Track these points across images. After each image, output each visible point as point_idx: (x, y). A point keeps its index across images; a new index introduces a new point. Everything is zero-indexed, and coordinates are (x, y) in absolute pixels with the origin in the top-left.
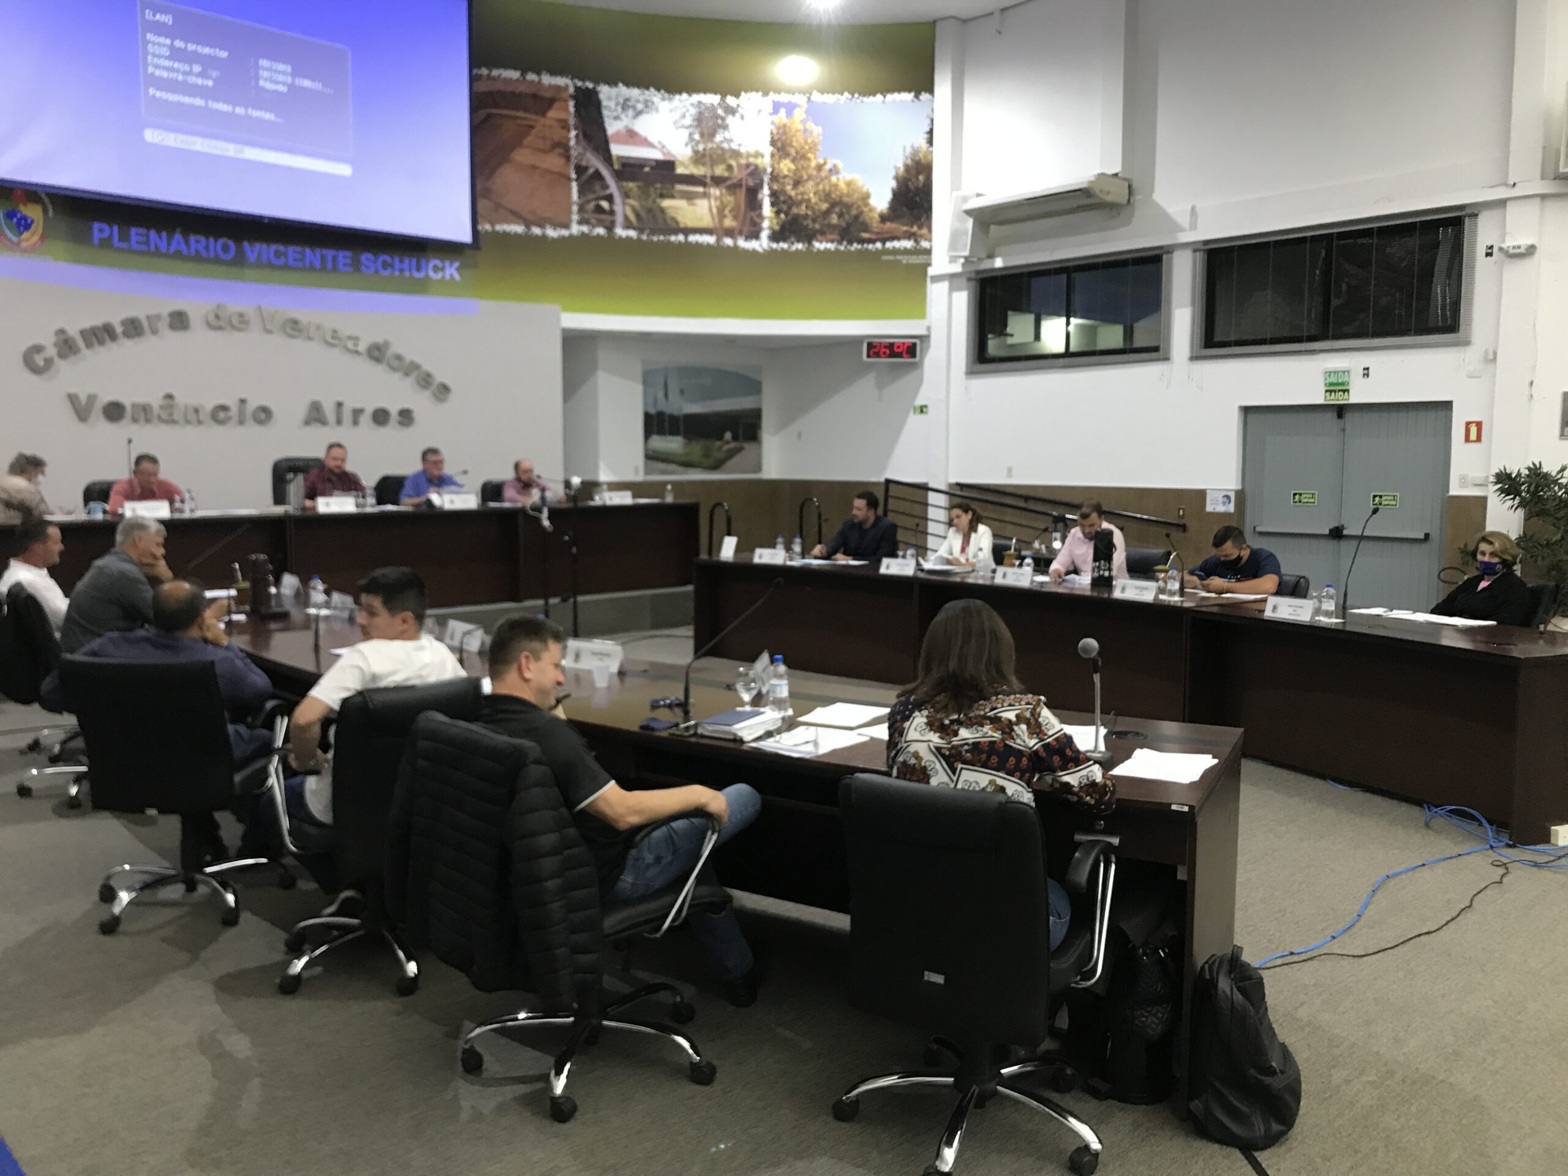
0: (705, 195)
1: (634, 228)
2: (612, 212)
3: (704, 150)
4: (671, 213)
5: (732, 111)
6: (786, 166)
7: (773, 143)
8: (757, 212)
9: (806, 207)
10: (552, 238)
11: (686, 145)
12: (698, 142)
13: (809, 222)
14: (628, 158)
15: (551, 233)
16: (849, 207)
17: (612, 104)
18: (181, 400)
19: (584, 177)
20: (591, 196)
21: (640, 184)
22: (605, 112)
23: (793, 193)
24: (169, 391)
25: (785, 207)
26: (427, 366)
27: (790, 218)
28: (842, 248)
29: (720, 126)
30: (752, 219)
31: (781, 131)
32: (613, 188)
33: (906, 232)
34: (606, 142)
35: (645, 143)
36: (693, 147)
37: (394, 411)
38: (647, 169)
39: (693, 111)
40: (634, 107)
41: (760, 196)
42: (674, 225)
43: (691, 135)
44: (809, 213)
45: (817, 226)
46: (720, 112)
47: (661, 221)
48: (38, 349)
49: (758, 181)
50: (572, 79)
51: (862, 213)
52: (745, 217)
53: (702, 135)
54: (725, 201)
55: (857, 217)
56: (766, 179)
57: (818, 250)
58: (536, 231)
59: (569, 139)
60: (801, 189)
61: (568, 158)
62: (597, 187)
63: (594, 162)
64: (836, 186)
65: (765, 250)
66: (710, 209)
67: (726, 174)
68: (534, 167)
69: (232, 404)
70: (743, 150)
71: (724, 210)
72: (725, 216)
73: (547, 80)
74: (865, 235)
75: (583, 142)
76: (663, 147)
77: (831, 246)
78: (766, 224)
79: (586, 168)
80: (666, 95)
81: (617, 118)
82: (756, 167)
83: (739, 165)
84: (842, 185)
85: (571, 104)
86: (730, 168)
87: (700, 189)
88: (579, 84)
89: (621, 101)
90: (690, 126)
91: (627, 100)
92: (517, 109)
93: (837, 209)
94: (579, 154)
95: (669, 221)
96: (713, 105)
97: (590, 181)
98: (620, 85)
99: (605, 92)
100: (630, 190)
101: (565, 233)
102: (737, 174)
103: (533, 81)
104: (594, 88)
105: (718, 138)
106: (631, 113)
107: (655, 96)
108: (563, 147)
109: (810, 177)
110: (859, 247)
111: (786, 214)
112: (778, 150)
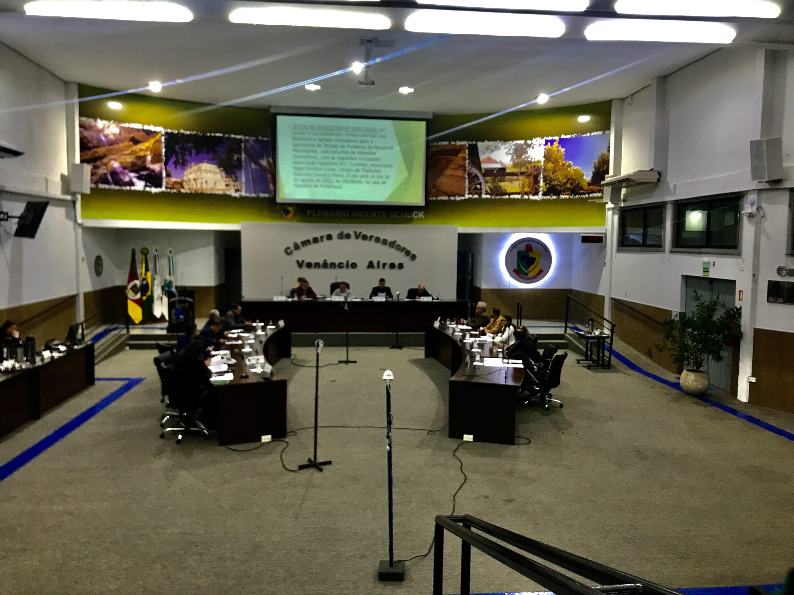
0: (517, 179)
1: (489, 194)
2: (481, 189)
3: (518, 162)
4: (503, 187)
5: (529, 146)
6: (550, 165)
7: (545, 157)
8: (538, 184)
9: (558, 181)
10: (459, 201)
11: (510, 161)
12: (515, 159)
13: (559, 187)
14: (488, 168)
15: (458, 198)
16: (575, 180)
17: (483, 149)
18: (329, 261)
19: (471, 177)
20: (473, 184)
21: (492, 177)
22: (480, 152)
23: (552, 176)
24: (326, 259)
25: (549, 182)
26: (408, 249)
27: (551, 186)
28: (572, 197)
29: (524, 152)
30: (535, 187)
31: (548, 152)
32: (482, 180)
33: (599, 189)
34: (480, 163)
35: (495, 162)
36: (513, 162)
37: (397, 264)
38: (495, 172)
39: (513, 147)
40: (491, 149)
41: (539, 178)
42: (505, 192)
43: (512, 157)
44: (559, 184)
45: (562, 189)
46: (524, 147)
47: (500, 191)
48: (288, 248)
49: (538, 172)
50: (468, 141)
51: (580, 182)
52: (533, 186)
53: (517, 156)
54: (525, 181)
55: (578, 184)
56: (542, 171)
57: (562, 198)
58: (452, 198)
59: (465, 164)
60: (556, 174)
61: (465, 171)
62: (476, 180)
63: (475, 171)
64: (570, 172)
65: (540, 200)
66: (519, 185)
67: (526, 171)
68: (452, 176)
69: (345, 262)
70: (533, 160)
71: (524, 184)
72: (524, 187)
73: (459, 143)
74: (581, 191)
75: (471, 165)
76: (502, 162)
77: (567, 197)
78: (541, 189)
79: (472, 174)
80: (503, 142)
81: (484, 154)
82: (538, 167)
83: (531, 167)
84: (572, 171)
85: (467, 151)
86: (527, 168)
87: (515, 177)
88: (470, 143)
89: (486, 147)
90: (512, 153)
91: (488, 146)
92: (446, 155)
93: (570, 181)
94: (470, 169)
95: (503, 190)
96: (521, 144)
97: (473, 178)
98: (486, 141)
99: (480, 144)
100: (488, 180)
101: (463, 198)
102: (530, 170)
103: (453, 145)
104: (476, 144)
105: (523, 157)
106: (489, 151)
107: (498, 143)
108: (463, 167)
109: (559, 170)
110: (579, 196)
111: (549, 185)
112: (547, 159)
